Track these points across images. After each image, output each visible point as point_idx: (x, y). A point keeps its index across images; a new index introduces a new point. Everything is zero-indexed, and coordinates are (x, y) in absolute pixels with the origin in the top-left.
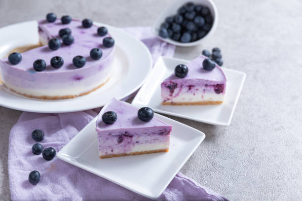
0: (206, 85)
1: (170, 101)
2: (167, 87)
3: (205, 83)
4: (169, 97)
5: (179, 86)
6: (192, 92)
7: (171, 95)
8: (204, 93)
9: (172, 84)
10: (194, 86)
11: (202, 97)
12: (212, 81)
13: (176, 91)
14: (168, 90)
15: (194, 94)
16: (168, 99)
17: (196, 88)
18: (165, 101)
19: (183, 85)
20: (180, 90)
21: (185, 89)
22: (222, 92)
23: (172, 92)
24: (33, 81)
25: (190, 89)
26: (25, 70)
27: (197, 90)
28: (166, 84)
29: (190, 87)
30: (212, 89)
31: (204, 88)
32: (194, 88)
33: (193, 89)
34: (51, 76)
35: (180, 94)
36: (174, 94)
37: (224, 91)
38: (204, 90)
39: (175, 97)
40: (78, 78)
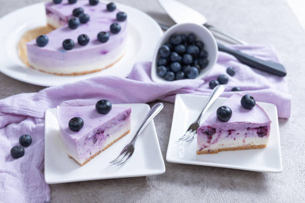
0: (248, 129)
1: (207, 149)
2: (204, 133)
3: (247, 126)
4: (207, 144)
5: (217, 130)
6: (232, 137)
7: (209, 142)
8: (246, 137)
9: (210, 129)
10: (234, 130)
11: (244, 141)
12: (254, 124)
13: (215, 137)
14: (206, 136)
15: (235, 139)
16: (206, 147)
17: (236, 132)
18: (202, 149)
19: (222, 130)
20: (219, 136)
21: (224, 134)
22: (266, 134)
23: (210, 138)
24: (64, 60)
25: (230, 134)
26: (55, 50)
27: (238, 134)
28: (203, 130)
29: (230, 132)
30: (255, 132)
31: (246, 131)
32: (234, 132)
33: (233, 134)
34: (81, 53)
35: (219, 139)
36: (212, 141)
37: (268, 134)
38: (246, 134)
39: (213, 143)
40: (104, 53)
